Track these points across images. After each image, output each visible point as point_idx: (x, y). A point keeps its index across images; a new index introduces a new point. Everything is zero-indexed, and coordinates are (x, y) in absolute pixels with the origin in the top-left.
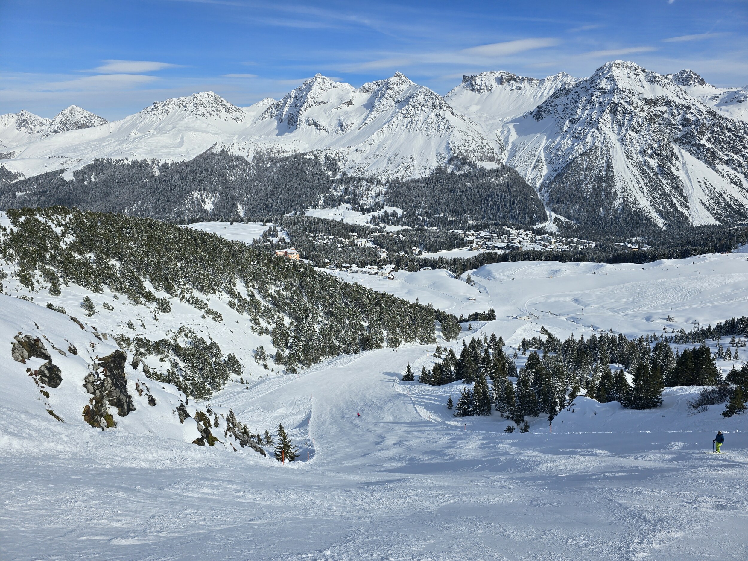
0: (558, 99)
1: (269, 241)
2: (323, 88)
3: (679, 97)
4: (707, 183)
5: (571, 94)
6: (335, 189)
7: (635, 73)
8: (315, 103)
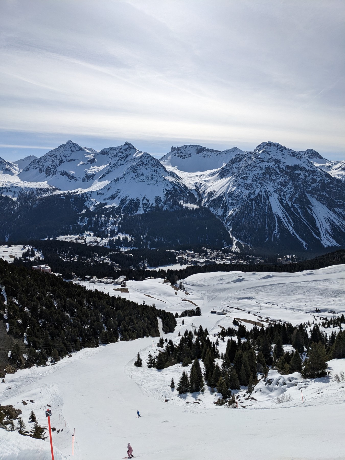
0: (234, 164)
1: (27, 260)
2: (73, 150)
3: (308, 165)
4: (329, 219)
5: (242, 161)
6: (81, 220)
7: (281, 150)
8: (67, 160)
